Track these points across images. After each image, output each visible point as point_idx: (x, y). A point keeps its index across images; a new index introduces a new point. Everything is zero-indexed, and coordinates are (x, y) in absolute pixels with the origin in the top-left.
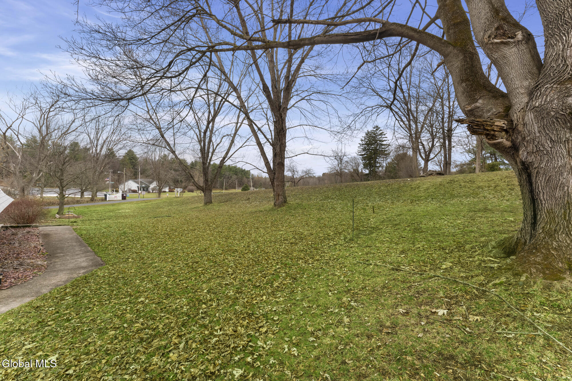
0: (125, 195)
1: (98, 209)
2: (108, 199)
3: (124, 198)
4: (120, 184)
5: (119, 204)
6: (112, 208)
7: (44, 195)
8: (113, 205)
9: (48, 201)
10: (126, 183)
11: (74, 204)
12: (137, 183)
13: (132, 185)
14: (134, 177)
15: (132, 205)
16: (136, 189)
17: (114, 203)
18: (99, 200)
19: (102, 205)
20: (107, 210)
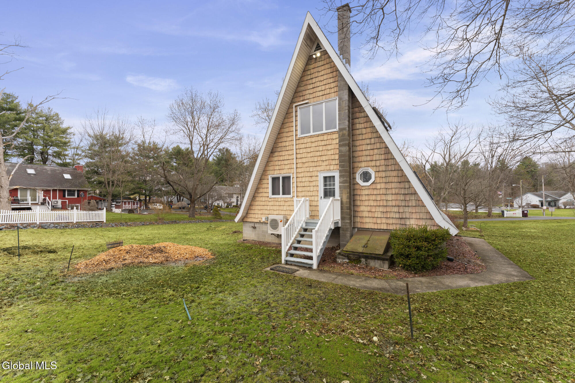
0: (526, 212)
1: (498, 225)
2: (505, 216)
3: (525, 215)
4: (515, 197)
5: (520, 221)
6: (513, 225)
7: (448, 209)
8: (513, 222)
9: (452, 215)
10: (524, 197)
11: (473, 218)
12: (540, 196)
13: (533, 199)
14: (535, 189)
15: (538, 225)
16: (539, 204)
17: (513, 220)
18: (496, 216)
19: (500, 222)
20: (507, 228)
